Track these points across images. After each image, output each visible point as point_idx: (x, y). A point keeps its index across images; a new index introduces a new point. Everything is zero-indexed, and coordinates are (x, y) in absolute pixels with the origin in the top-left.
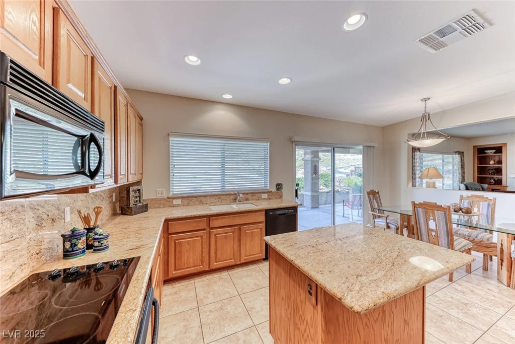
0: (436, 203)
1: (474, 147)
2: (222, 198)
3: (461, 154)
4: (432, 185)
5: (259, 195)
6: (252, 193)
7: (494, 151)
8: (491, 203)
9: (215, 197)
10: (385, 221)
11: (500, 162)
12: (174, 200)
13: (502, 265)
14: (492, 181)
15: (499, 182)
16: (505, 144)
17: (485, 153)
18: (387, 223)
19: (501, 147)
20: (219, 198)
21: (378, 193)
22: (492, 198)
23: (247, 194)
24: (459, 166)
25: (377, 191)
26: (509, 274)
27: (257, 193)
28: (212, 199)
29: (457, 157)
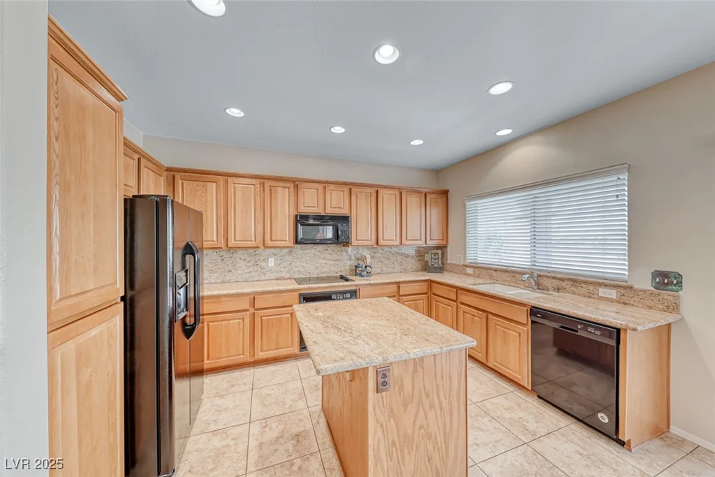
2: (517, 277)
5: (591, 288)
6: (575, 281)
9: (508, 274)
12: (468, 269)
20: (513, 277)
23: (562, 280)
27: (586, 282)
28: (505, 276)
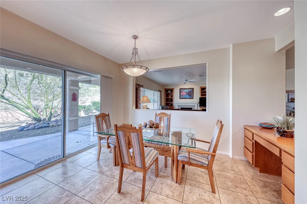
0: (131, 125)
1: (165, 89)
3: (160, 91)
4: (145, 107)
7: (170, 91)
8: (169, 117)
10: (106, 142)
11: (172, 96)
13: (173, 165)
14: (170, 105)
15: (172, 105)
16: (174, 88)
17: (168, 92)
18: (108, 144)
19: (172, 90)
21: (108, 115)
22: (169, 114)
24: (160, 97)
25: (108, 114)
26: (177, 173)
29: (159, 93)
